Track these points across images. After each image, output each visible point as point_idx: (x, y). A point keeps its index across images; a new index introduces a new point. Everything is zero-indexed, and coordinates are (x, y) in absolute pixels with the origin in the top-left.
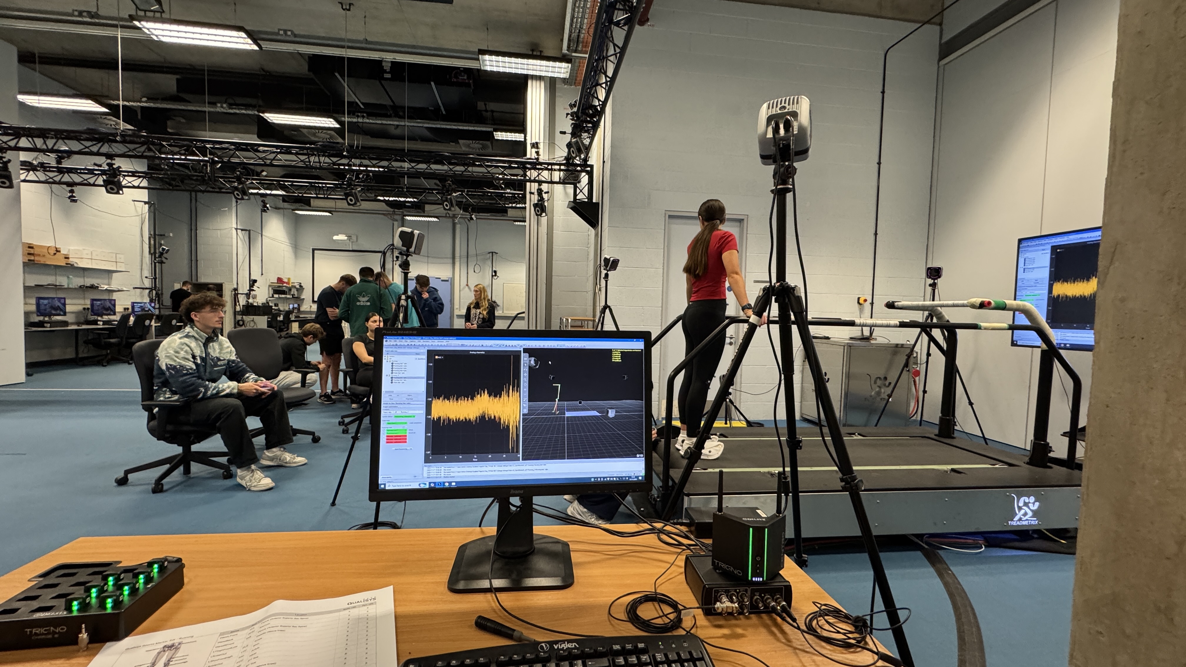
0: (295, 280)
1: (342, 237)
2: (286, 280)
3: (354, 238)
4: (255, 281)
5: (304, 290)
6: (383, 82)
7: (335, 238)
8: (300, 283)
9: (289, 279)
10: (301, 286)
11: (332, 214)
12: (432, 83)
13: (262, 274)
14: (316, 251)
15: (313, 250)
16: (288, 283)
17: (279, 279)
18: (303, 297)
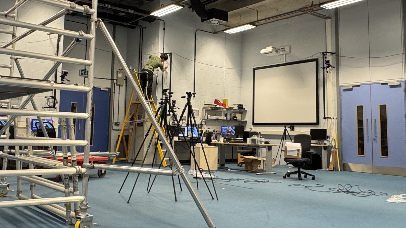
0: (232, 103)
2: (222, 102)
8: (239, 105)
9: (225, 101)
10: (241, 108)
15: (254, 69)
16: (225, 105)
17: (216, 102)
18: (245, 120)
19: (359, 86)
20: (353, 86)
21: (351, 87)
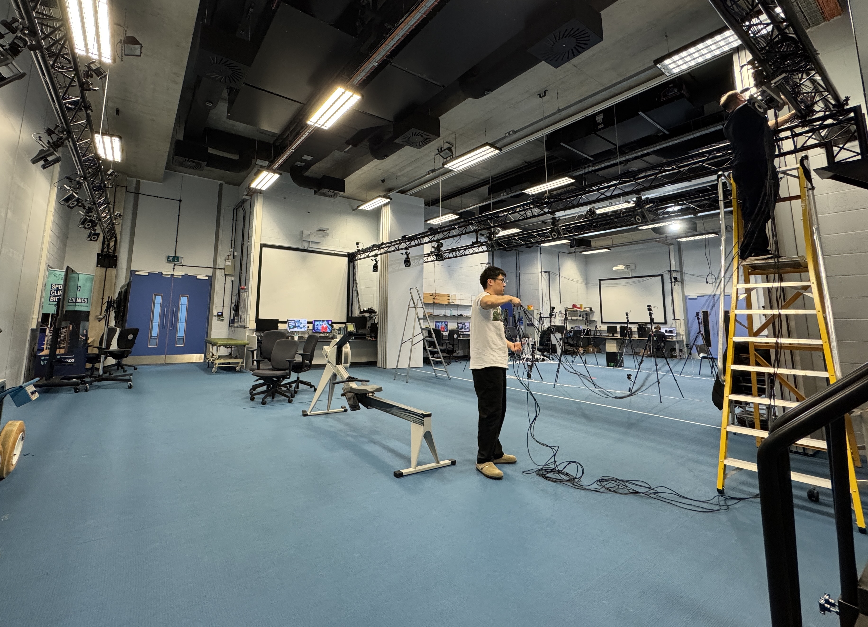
0: (586, 306)
1: (621, 267)
2: (579, 306)
3: (633, 266)
4: (554, 308)
5: (595, 313)
6: (598, 133)
7: (615, 268)
8: (591, 308)
9: (581, 305)
10: (591, 310)
11: (610, 250)
12: (640, 113)
13: (561, 303)
14: (602, 282)
15: (600, 280)
16: (580, 308)
17: (574, 306)
18: (593, 319)
19: (703, 296)
20: (698, 296)
21: (696, 297)
